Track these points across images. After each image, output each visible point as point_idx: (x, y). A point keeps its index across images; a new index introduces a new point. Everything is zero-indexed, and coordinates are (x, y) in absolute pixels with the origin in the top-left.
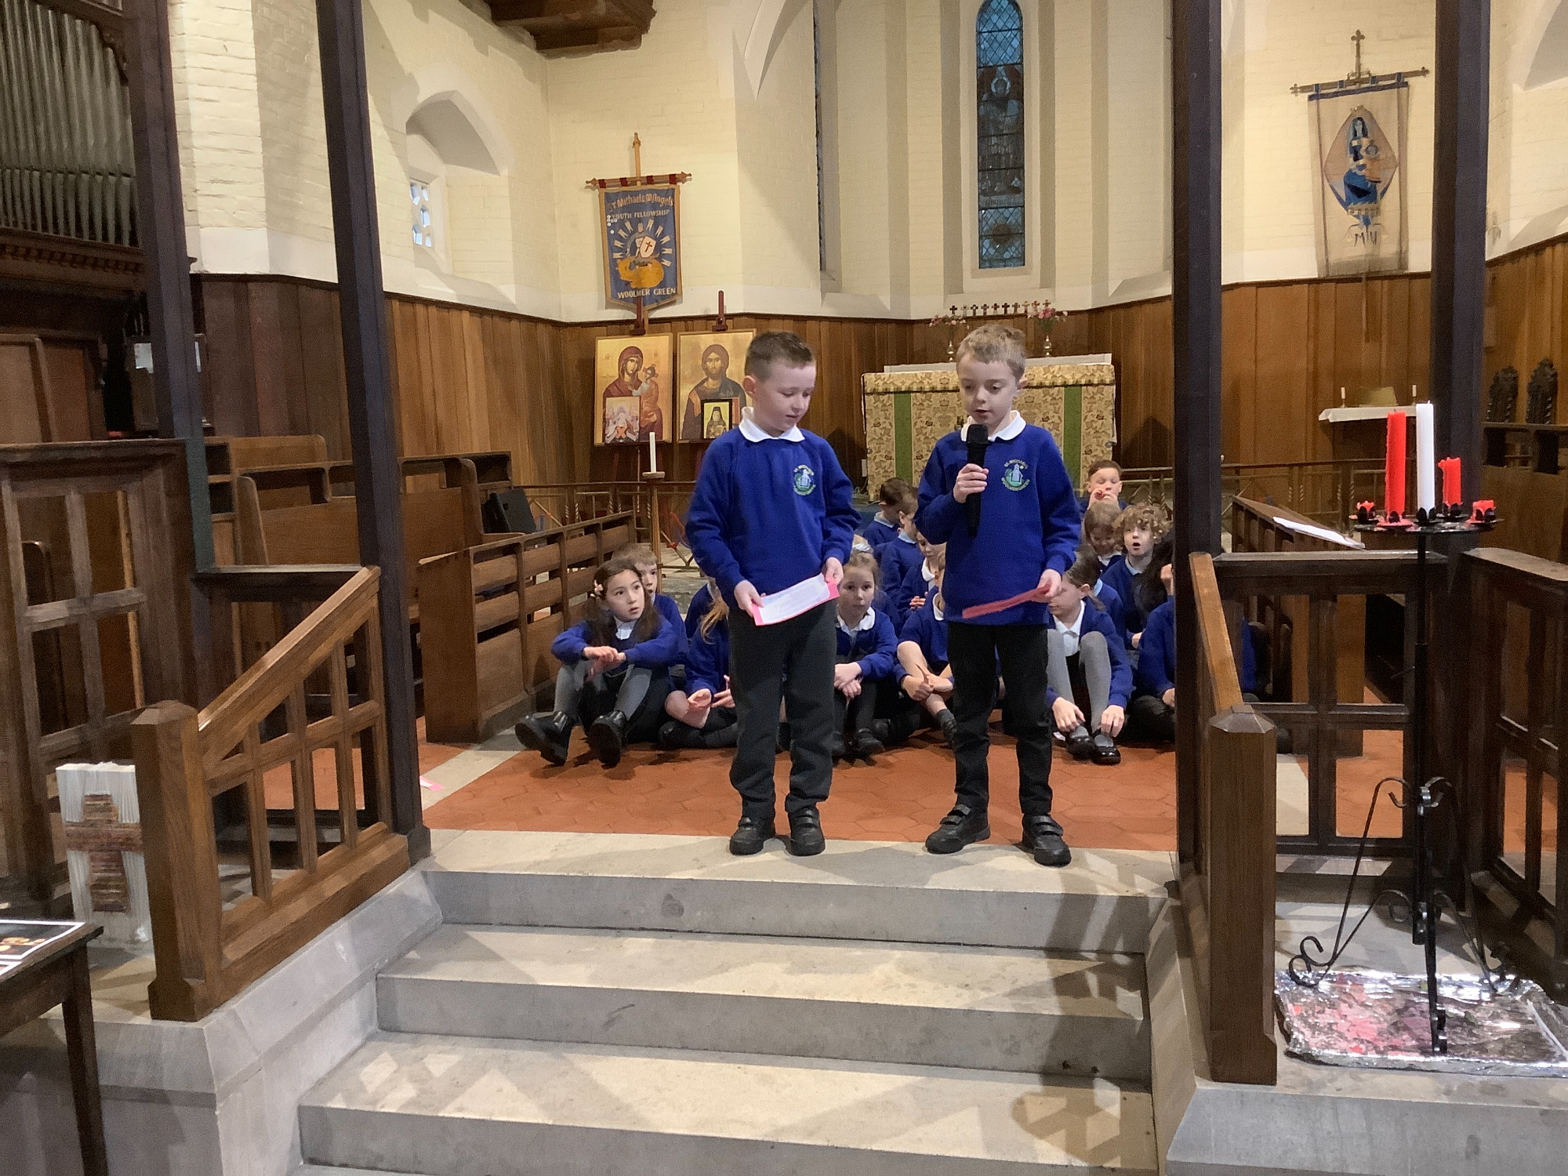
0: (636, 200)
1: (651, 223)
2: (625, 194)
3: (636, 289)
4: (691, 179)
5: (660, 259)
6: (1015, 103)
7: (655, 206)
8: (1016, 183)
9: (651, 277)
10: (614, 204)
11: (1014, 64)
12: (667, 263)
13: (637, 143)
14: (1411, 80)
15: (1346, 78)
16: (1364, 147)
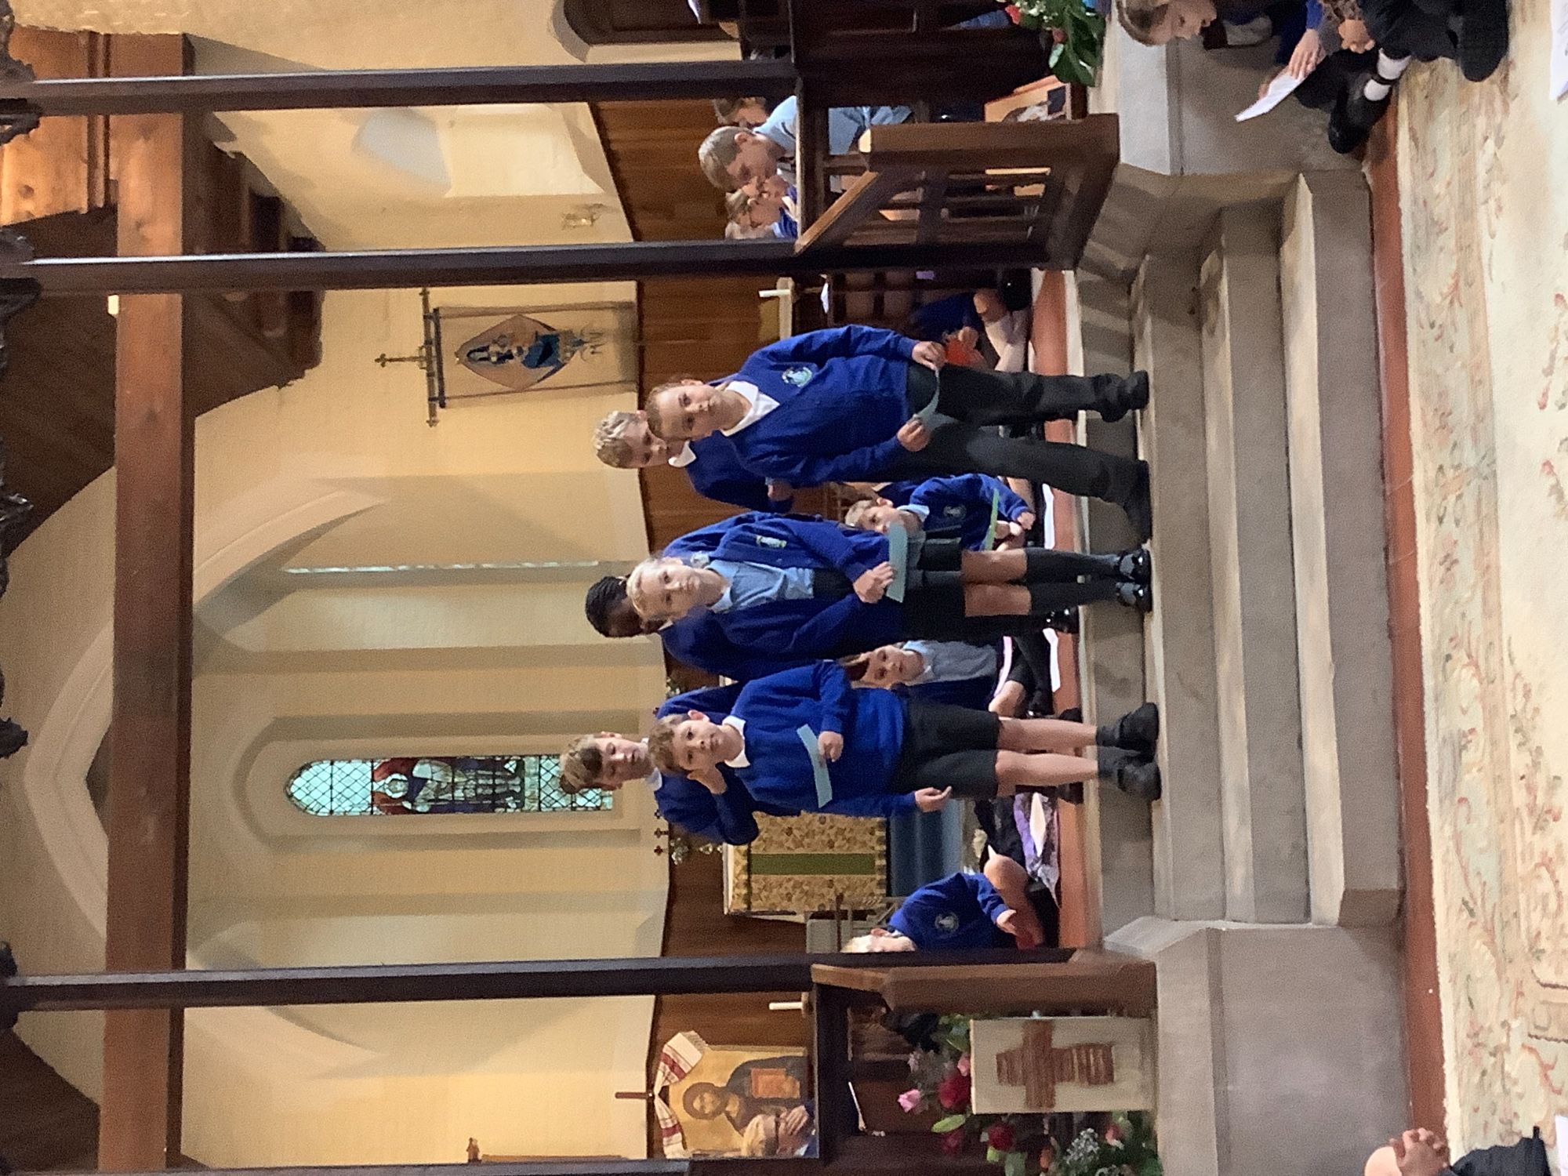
4: (476, 1138)
6: (417, 768)
8: (511, 766)
11: (372, 767)
14: (432, 305)
15: (425, 371)
16: (499, 349)
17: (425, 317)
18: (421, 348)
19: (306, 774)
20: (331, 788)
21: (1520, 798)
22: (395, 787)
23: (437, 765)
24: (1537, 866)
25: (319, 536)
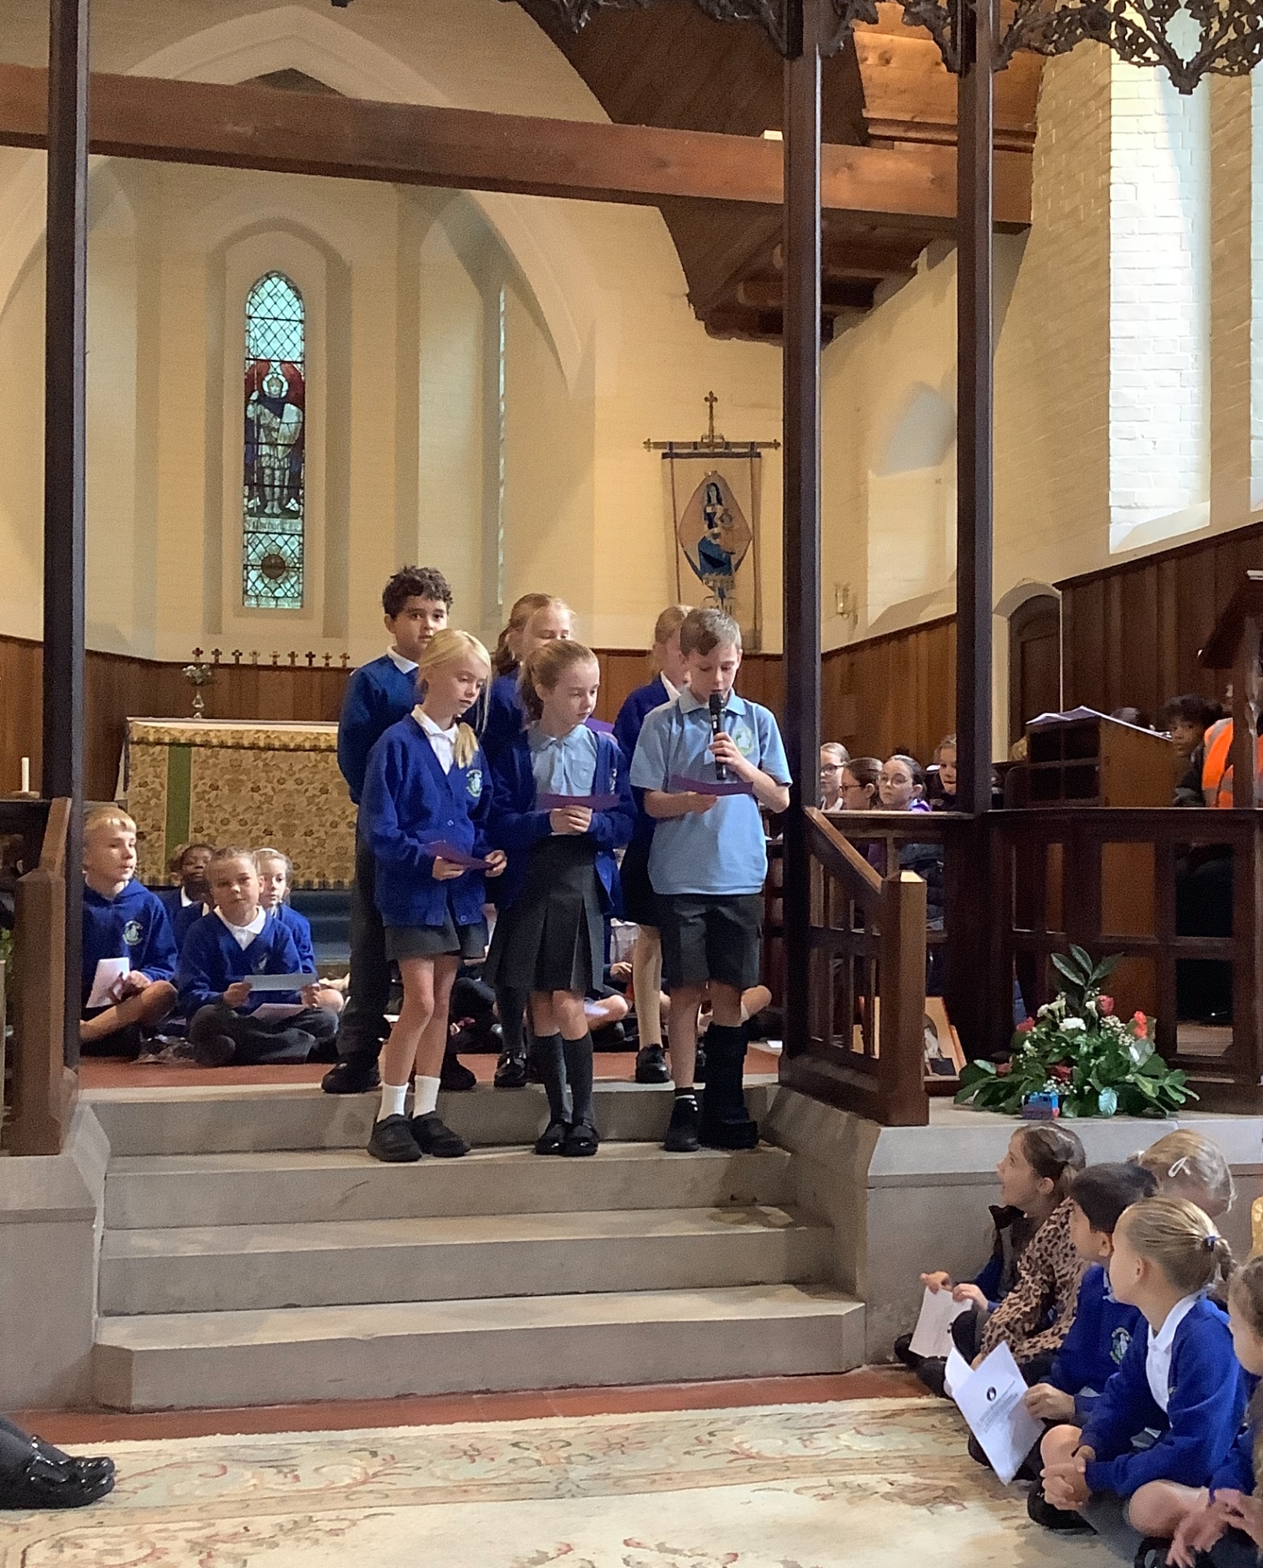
6: (293, 408)
8: (293, 505)
11: (296, 362)
14: (764, 452)
15: (699, 440)
16: (718, 515)
17: (753, 443)
18: (722, 438)
19: (290, 294)
20: (276, 319)
21: (225, 1527)
22: (275, 385)
23: (296, 429)
24: (153, 1545)
25: (538, 324)
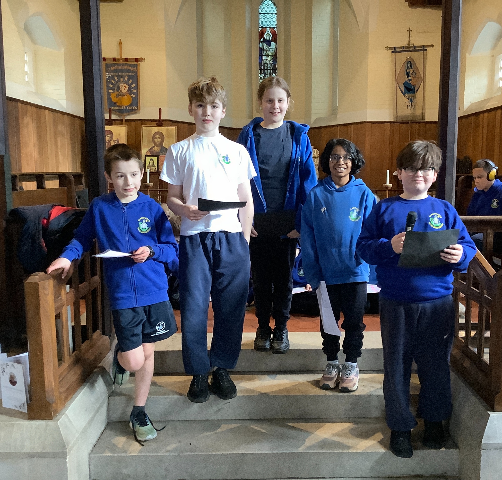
0: (120, 68)
1: (126, 78)
2: (115, 65)
3: (119, 106)
4: (145, 61)
5: (130, 94)
6: (274, 43)
7: (128, 71)
9: (126, 102)
10: (109, 68)
11: (274, 28)
12: (133, 96)
13: (120, 43)
15: (405, 46)
16: (411, 73)
18: (413, 44)
19: (272, 5)
23: (275, 50)
25: (350, 8)
